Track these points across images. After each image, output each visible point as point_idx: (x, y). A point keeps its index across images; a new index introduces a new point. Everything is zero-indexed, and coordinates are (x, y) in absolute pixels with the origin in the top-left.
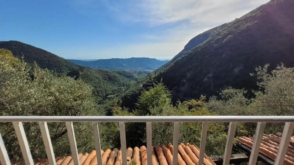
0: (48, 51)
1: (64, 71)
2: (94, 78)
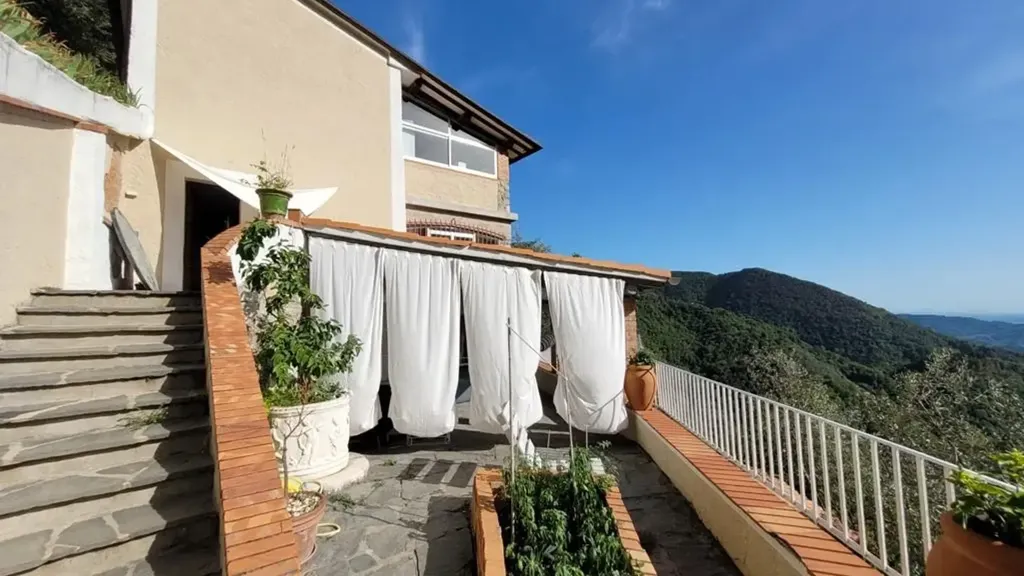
0: (832, 288)
1: (881, 359)
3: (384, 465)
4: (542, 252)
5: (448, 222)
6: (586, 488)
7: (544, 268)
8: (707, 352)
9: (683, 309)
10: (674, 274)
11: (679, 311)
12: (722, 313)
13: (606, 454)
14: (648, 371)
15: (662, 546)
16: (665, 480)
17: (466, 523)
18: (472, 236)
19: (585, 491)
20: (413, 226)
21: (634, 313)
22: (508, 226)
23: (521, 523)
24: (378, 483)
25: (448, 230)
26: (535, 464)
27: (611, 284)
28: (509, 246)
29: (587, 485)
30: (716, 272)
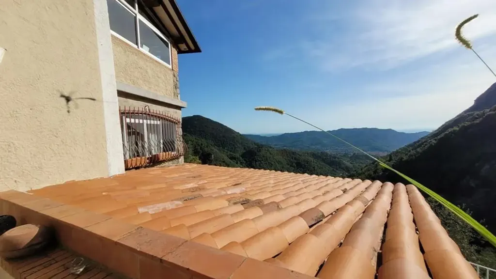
2: (275, 162)
18: (159, 123)
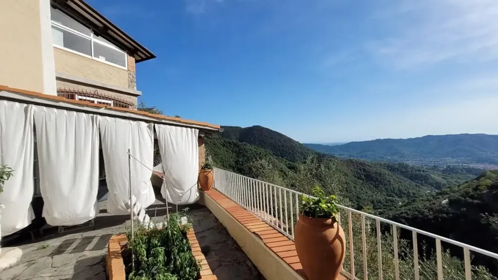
3: (38, 249)
4: (158, 114)
5: (92, 92)
6: (175, 232)
7: (155, 122)
8: (239, 162)
9: (230, 143)
10: (221, 127)
11: (228, 144)
12: (245, 145)
13: (187, 214)
14: (210, 172)
15: (212, 250)
16: (217, 220)
17: (103, 269)
18: (111, 102)
19: (175, 234)
20: (62, 92)
21: (203, 145)
22: (136, 98)
23: (138, 259)
24: (30, 263)
25: (93, 97)
26: (149, 226)
27: (192, 131)
28: (136, 110)
29: (176, 231)
30: (243, 127)
